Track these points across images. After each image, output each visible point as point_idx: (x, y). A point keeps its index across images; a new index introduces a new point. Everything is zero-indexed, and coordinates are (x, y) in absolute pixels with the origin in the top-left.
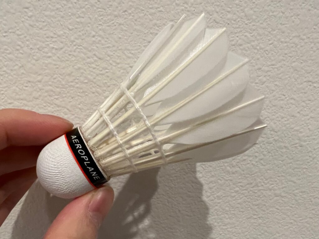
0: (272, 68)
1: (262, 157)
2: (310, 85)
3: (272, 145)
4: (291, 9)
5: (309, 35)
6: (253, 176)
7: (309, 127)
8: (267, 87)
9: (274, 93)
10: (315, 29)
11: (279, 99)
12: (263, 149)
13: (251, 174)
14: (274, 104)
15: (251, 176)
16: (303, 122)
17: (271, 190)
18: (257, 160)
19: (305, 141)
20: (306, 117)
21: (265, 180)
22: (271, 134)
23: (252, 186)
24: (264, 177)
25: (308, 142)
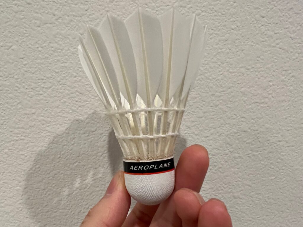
0: (224, 93)
1: (221, 166)
2: (258, 106)
3: (228, 156)
4: (236, 46)
5: (253, 66)
6: (214, 181)
7: (259, 140)
8: (220, 109)
9: (227, 113)
10: (258, 60)
11: (231, 118)
12: (221, 159)
13: (211, 180)
14: (227, 123)
15: (212, 182)
16: (254, 136)
17: (230, 193)
18: (216, 168)
19: (257, 151)
20: (256, 132)
21: (224, 185)
22: (227, 147)
23: (213, 190)
24: (223, 183)
25: (259, 152)
